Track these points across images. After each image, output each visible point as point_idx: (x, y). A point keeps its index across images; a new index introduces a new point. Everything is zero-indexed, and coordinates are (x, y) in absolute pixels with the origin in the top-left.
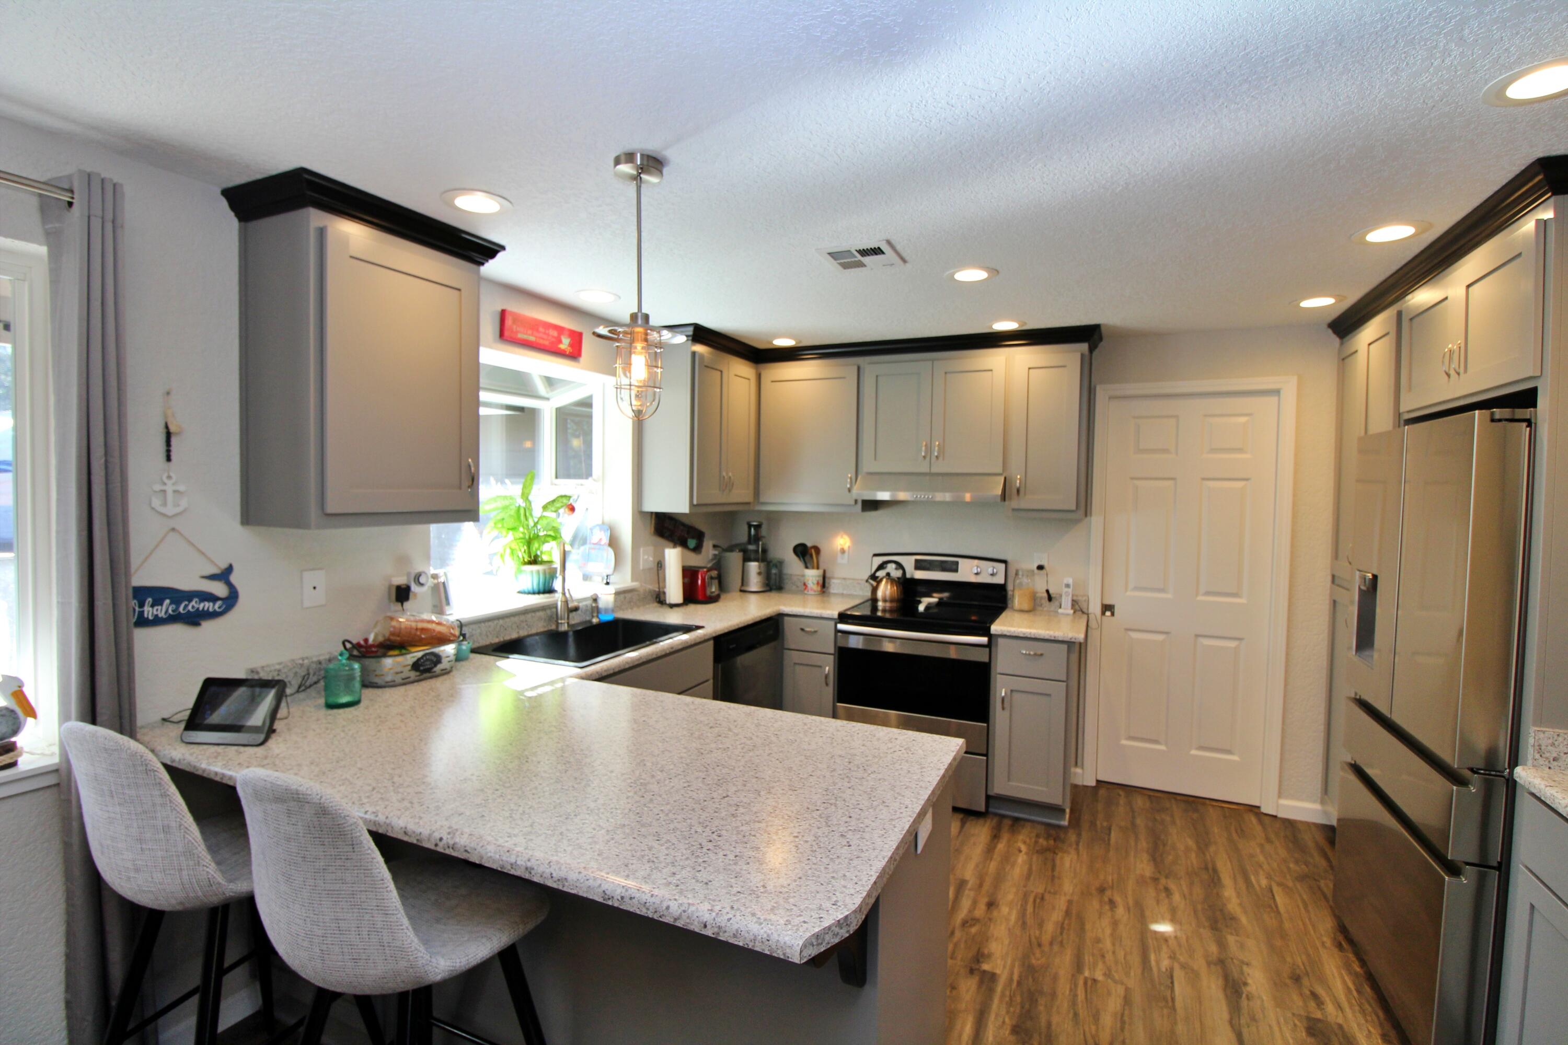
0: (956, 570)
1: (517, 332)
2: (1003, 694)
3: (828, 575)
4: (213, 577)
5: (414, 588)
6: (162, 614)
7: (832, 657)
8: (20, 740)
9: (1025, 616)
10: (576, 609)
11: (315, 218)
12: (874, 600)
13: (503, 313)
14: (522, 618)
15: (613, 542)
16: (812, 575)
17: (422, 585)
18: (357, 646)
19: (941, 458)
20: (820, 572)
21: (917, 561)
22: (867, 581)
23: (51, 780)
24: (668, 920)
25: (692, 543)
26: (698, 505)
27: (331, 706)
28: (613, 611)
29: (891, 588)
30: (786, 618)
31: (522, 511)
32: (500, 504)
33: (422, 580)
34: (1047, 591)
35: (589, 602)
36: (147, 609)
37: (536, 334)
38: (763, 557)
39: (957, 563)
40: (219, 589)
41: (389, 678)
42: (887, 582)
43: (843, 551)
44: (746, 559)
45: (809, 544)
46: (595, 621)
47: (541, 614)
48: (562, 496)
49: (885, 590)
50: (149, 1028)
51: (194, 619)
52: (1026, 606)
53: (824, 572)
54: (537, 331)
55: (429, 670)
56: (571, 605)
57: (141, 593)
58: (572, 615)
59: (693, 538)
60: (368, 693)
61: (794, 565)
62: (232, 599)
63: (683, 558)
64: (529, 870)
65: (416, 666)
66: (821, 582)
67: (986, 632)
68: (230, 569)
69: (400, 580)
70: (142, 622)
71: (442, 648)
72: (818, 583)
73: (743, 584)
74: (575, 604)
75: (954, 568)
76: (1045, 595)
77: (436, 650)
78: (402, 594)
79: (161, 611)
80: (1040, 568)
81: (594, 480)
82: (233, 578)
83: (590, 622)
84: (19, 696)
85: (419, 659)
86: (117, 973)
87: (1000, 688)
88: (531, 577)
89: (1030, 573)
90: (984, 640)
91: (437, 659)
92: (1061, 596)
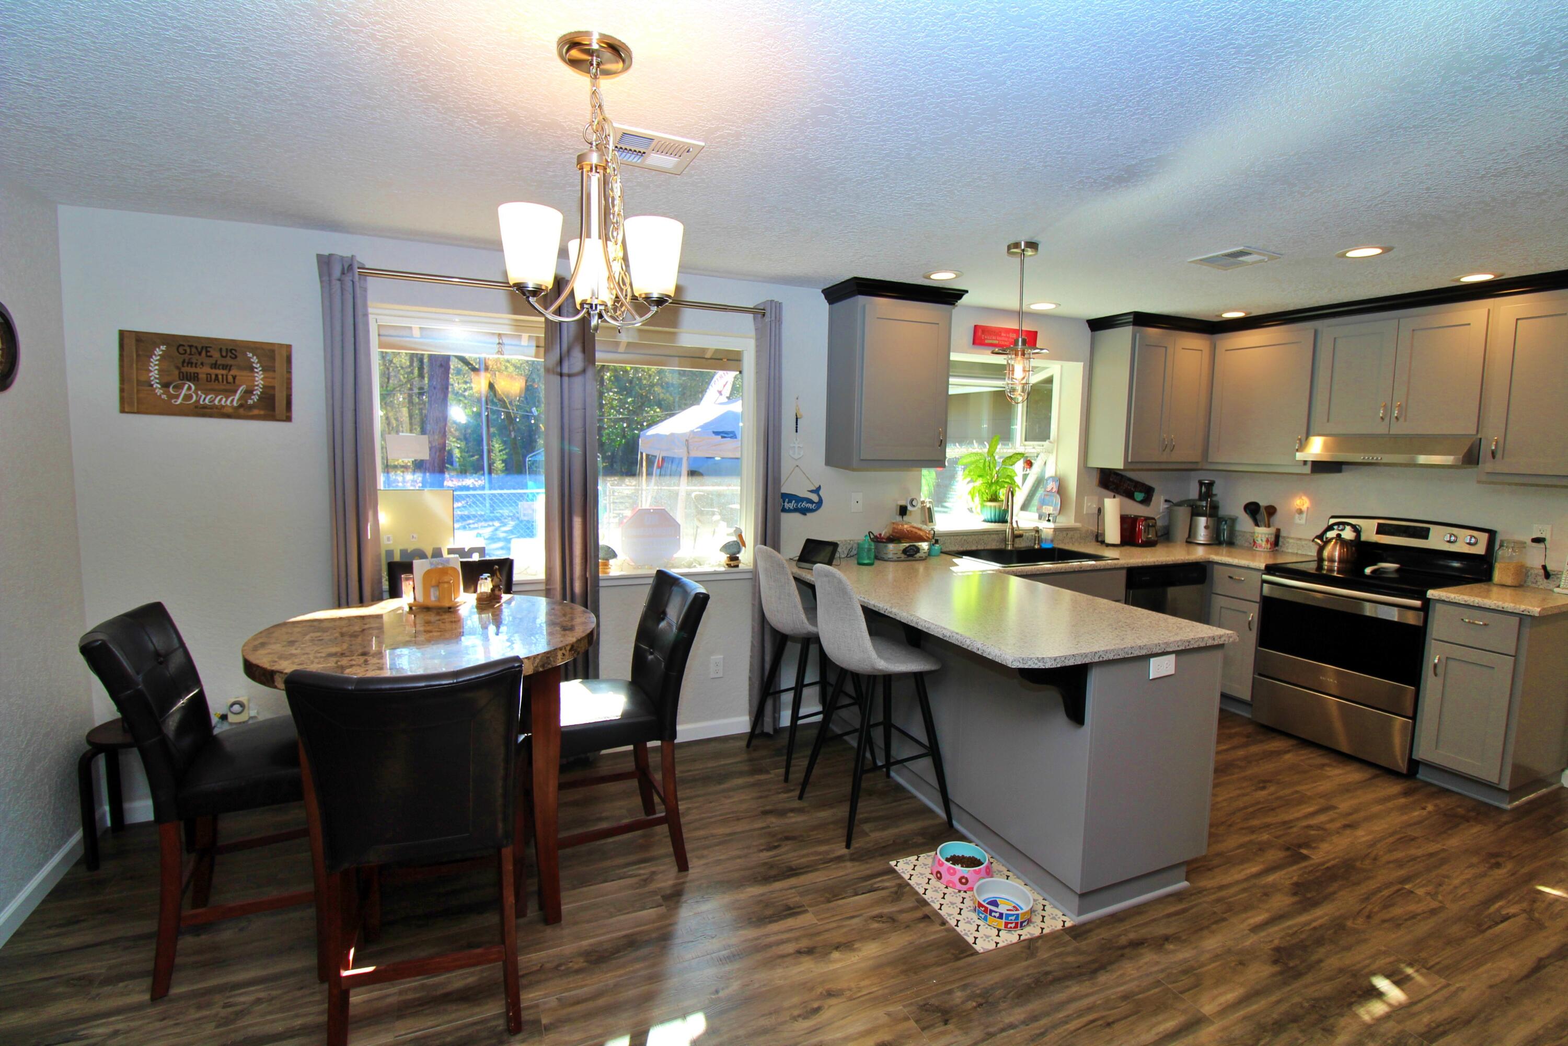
0: (1426, 537)
1: (985, 339)
2: (1436, 661)
3: (1283, 534)
4: (812, 491)
5: (909, 508)
6: (791, 508)
7: (1257, 605)
8: (740, 556)
9: (1509, 591)
10: (1020, 536)
11: (862, 300)
12: (1320, 560)
13: (976, 327)
14: (981, 537)
15: (1061, 490)
16: (1262, 533)
17: (914, 506)
18: (876, 537)
19: (1401, 420)
20: (1272, 530)
21: (1379, 525)
22: (1313, 540)
23: (749, 576)
24: (965, 647)
25: (1139, 496)
26: (1132, 462)
27: (860, 564)
28: (1052, 541)
29: (1340, 550)
30: (1216, 566)
31: (987, 464)
32: (973, 459)
33: (914, 503)
34: (1544, 567)
35: (1033, 533)
36: (786, 504)
37: (1000, 338)
38: (1213, 512)
39: (1428, 530)
40: (815, 498)
41: (890, 556)
42: (1336, 543)
43: (1300, 512)
44: (1196, 512)
45: (1263, 503)
46: (1036, 547)
47: (994, 536)
48: (1017, 454)
49: (1333, 551)
50: (777, 695)
51: (804, 511)
52: (1509, 581)
53: (1278, 531)
54: (1000, 336)
55: (912, 556)
56: (1016, 532)
57: (785, 496)
58: (1017, 540)
59: (1141, 491)
60: (877, 563)
61: (1245, 523)
62: (820, 503)
63: (1122, 507)
64: (917, 623)
65: (905, 551)
66: (1272, 539)
67: (1421, 596)
68: (819, 488)
69: (903, 503)
70: (784, 510)
71: (920, 544)
72: (1267, 541)
73: (1189, 536)
74: (1021, 532)
75: (1423, 534)
76: (1542, 571)
77: (917, 544)
78: (903, 511)
79: (791, 505)
80: (1537, 540)
81: (1050, 442)
82: (821, 493)
83: (1034, 547)
84: (740, 536)
85: (907, 548)
86: (767, 666)
87: (1434, 655)
88: (990, 510)
89: (1522, 545)
90: (1417, 603)
91: (918, 550)
92: (1561, 573)
